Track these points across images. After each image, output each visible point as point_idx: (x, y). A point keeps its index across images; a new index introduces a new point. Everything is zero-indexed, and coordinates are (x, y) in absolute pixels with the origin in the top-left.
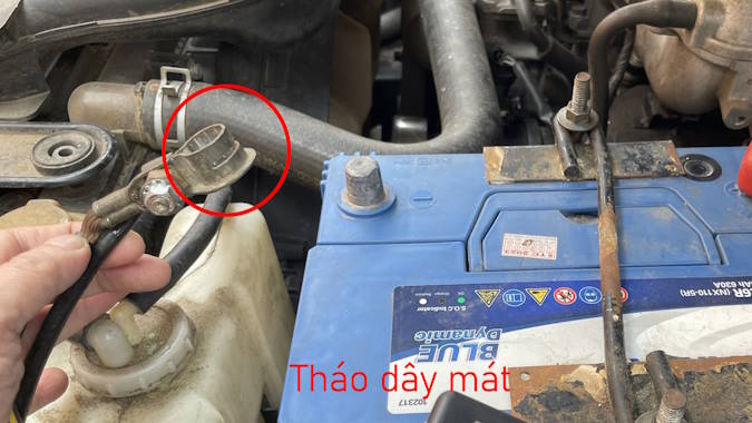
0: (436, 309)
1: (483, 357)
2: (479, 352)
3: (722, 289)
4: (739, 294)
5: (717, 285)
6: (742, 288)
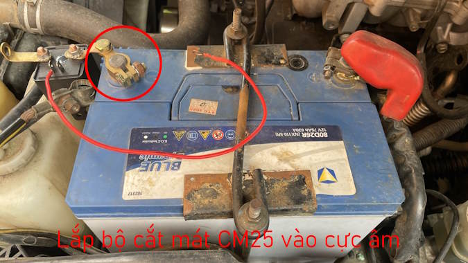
0: (152, 141)
1: (173, 169)
2: (171, 165)
3: (296, 132)
4: (304, 135)
5: (294, 130)
6: (306, 132)
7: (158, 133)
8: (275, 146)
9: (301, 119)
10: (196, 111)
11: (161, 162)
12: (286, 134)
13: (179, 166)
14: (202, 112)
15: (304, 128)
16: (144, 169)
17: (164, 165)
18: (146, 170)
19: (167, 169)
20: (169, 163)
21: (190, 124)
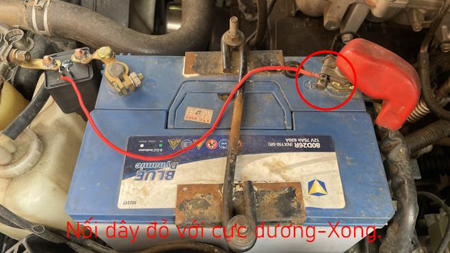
0: (148, 150)
1: (167, 178)
2: (165, 175)
3: (289, 142)
4: (297, 146)
5: (287, 140)
6: (299, 142)
7: (154, 141)
8: (268, 156)
9: (294, 129)
10: (191, 120)
11: (156, 171)
12: (279, 144)
13: (172, 176)
14: (198, 120)
15: (297, 137)
16: (140, 178)
17: (158, 175)
18: (141, 179)
19: (161, 179)
20: (163, 172)
21: (185, 133)
